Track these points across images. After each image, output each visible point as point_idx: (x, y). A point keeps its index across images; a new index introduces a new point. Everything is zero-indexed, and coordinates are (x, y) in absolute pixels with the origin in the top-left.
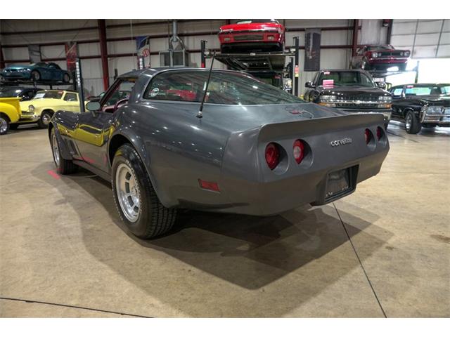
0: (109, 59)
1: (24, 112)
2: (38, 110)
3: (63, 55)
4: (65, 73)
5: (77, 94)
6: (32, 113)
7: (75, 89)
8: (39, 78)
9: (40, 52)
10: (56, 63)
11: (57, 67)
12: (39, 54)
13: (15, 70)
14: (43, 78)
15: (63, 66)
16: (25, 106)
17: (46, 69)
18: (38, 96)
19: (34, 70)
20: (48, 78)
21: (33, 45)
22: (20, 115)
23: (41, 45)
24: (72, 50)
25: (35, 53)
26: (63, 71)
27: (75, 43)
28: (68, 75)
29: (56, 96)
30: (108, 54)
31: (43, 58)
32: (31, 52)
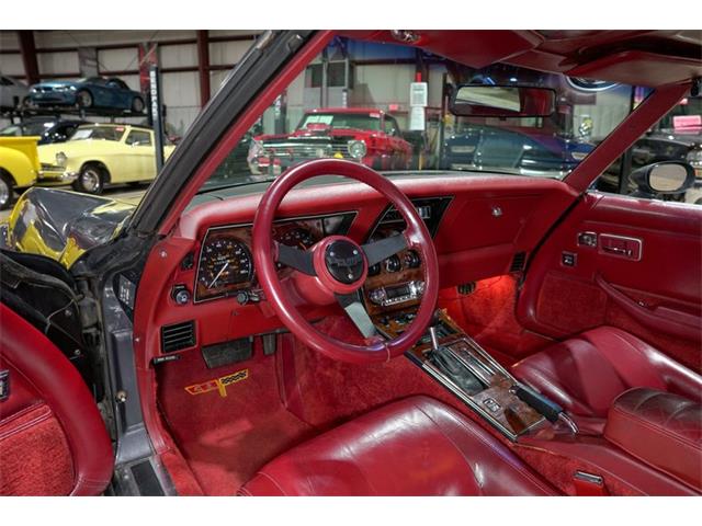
0: (211, 73)
1: (45, 166)
2: (73, 161)
3: (135, 66)
4: (136, 96)
5: (152, 132)
6: (61, 167)
7: (150, 124)
8: (90, 103)
9: (96, 60)
10: (122, 78)
11: (123, 85)
12: (94, 63)
13: (50, 89)
14: (97, 103)
15: (134, 84)
16: (48, 153)
17: (102, 88)
18: (79, 134)
19: (81, 89)
20: (107, 105)
21: (86, 48)
22: (37, 172)
23: (98, 49)
24: (149, 57)
25: (89, 62)
26: (133, 93)
27: (155, 46)
28: (142, 100)
29: (112, 135)
30: (211, 63)
31: (102, 70)
32: (82, 60)
